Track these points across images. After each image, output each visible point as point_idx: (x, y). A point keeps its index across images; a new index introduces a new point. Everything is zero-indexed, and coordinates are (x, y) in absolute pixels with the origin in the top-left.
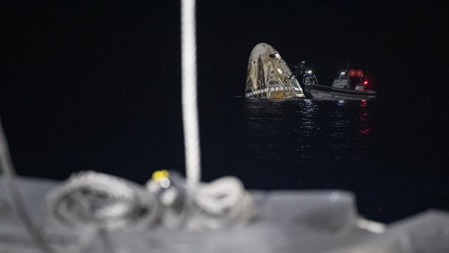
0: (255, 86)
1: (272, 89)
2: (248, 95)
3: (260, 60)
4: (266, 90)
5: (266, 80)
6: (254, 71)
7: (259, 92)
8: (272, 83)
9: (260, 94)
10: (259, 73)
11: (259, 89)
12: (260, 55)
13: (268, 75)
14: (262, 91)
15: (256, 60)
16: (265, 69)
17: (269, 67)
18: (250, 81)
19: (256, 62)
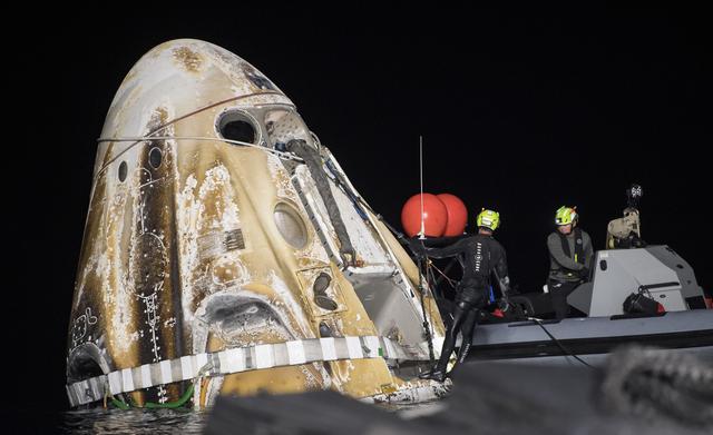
0: (121, 335)
1: (233, 360)
2: (80, 391)
3: (154, 158)
4: (190, 367)
5: (187, 296)
6: (117, 234)
7: (145, 376)
8: (228, 313)
9: (150, 394)
10: (147, 245)
11: (144, 355)
12: (158, 127)
13: (205, 263)
14: (166, 372)
15: (134, 158)
16: (188, 215)
17: (212, 209)
18: (94, 302)
19: (135, 170)
